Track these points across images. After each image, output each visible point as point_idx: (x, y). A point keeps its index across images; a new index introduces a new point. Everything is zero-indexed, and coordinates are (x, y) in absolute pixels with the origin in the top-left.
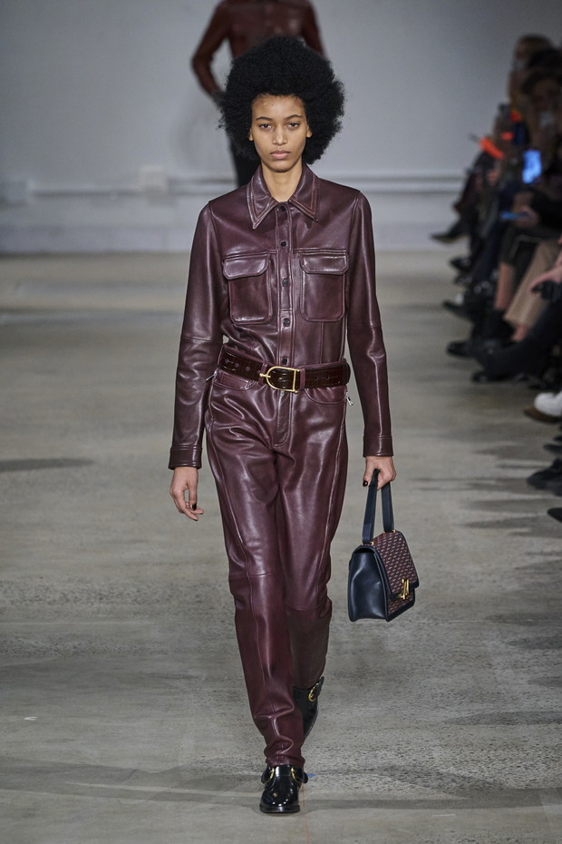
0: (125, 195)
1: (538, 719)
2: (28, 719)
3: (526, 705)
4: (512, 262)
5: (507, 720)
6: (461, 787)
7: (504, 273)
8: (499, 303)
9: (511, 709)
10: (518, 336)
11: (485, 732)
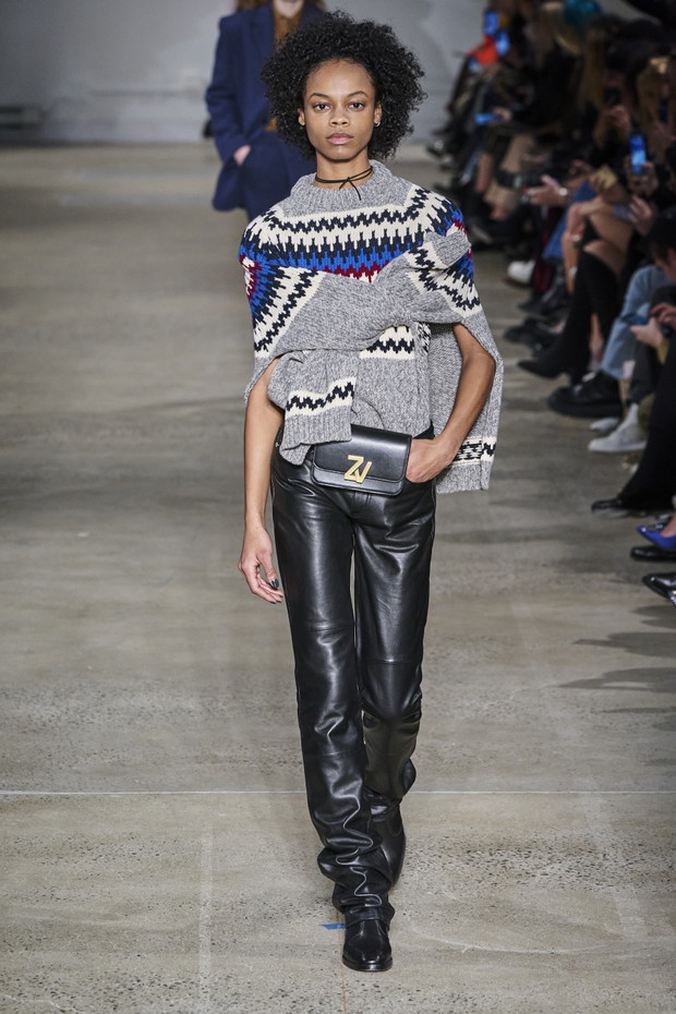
0: (168, 95)
1: (509, 537)
2: (82, 535)
3: (499, 525)
4: (491, 151)
5: (484, 538)
6: (445, 593)
7: (483, 161)
8: (480, 185)
9: (486, 527)
10: (498, 214)
11: (467, 548)
